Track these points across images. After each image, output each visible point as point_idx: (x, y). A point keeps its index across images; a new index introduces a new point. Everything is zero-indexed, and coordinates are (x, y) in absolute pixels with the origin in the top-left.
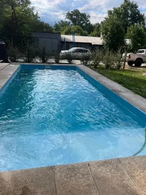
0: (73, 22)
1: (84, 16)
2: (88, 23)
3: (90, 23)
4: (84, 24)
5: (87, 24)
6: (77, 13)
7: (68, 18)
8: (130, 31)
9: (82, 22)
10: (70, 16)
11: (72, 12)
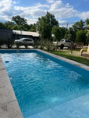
0: (17, 23)
1: (23, 19)
2: (26, 23)
3: (27, 24)
4: (23, 24)
5: (25, 25)
6: (18, 17)
7: (13, 20)
8: (53, 29)
9: (22, 23)
10: (14, 19)
11: (15, 17)
